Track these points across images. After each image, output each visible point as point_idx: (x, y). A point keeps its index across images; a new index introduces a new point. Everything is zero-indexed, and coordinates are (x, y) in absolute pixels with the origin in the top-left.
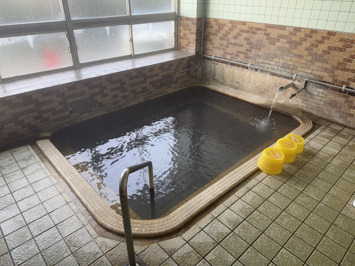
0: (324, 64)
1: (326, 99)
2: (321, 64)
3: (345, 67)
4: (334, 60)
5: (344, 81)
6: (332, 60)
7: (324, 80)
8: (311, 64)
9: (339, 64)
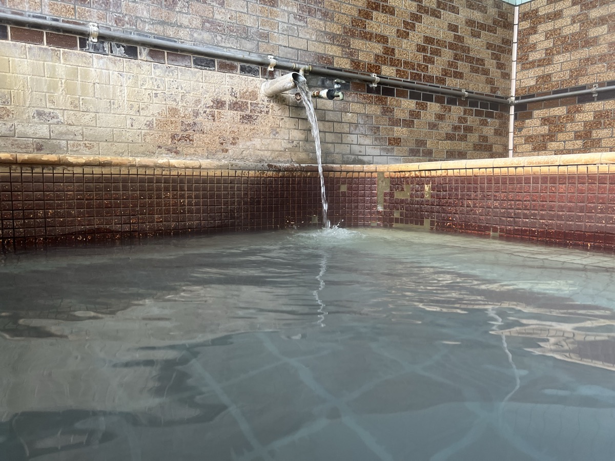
0: (328, 23)
1: (350, 115)
2: (321, 23)
3: (365, 31)
4: (343, 13)
5: (371, 64)
6: (338, 12)
7: (335, 66)
8: (302, 24)
9: (354, 24)
